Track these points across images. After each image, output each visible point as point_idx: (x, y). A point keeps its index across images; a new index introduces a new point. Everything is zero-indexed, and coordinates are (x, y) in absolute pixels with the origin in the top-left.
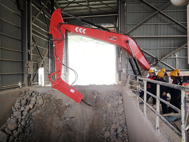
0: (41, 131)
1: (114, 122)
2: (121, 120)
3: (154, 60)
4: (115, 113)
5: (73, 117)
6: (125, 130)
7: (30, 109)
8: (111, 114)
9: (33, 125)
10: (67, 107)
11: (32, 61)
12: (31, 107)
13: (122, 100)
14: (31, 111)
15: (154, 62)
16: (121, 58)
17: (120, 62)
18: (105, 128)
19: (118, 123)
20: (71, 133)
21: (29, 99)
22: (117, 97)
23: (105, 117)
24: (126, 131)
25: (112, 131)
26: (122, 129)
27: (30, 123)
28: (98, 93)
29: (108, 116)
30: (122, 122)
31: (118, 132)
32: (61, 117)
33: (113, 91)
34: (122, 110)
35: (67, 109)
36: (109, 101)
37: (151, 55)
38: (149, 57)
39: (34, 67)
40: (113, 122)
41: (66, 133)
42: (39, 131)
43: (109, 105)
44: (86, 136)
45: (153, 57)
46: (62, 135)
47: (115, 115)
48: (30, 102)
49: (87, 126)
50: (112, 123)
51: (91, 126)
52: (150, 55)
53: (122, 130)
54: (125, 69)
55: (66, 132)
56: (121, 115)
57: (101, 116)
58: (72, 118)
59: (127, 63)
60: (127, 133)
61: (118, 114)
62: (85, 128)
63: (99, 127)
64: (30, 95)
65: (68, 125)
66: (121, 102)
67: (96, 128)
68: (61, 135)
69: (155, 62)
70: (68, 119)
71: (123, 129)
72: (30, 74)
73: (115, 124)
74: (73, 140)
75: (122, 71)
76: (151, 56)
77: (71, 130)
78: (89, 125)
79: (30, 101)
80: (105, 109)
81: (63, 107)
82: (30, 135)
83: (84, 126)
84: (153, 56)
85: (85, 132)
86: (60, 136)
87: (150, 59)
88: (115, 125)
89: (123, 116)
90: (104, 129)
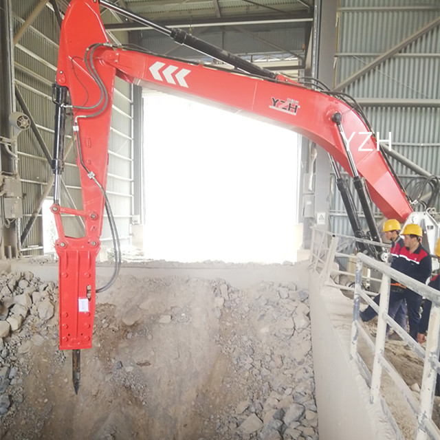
0: (46, 400)
1: (276, 385)
2: (300, 381)
3: (425, 186)
4: (282, 358)
5: (147, 364)
6: (309, 415)
7: (11, 332)
8: (268, 359)
9: (20, 381)
10: (129, 330)
11: (18, 176)
12: (15, 327)
13: (308, 315)
14: (14, 337)
15: (425, 193)
16: (314, 177)
17: (310, 188)
18: (248, 403)
19: (288, 391)
20: (137, 413)
21: (7, 301)
22: (291, 307)
23: (248, 367)
24: (313, 420)
25: (269, 415)
26: (302, 410)
27: (11, 375)
28: (230, 290)
29: (258, 364)
30: (300, 389)
31: (287, 420)
32: (110, 360)
33: (280, 285)
34: (306, 348)
35: (129, 336)
36: (263, 315)
37: (418, 167)
38: (409, 175)
39: (24, 195)
40: (272, 384)
41: (122, 412)
42: (41, 400)
43: (264, 330)
44: (185, 426)
45: (423, 177)
46: (110, 417)
47: (280, 362)
48: (12, 310)
49: (190, 394)
50: (271, 388)
51: (203, 395)
52: (413, 169)
53: (299, 413)
54: (324, 214)
55: (123, 409)
56: (300, 363)
57: (236, 363)
58: (144, 364)
59: (333, 192)
60: (314, 424)
61: (289, 361)
62: (183, 398)
63: (228, 399)
64: (12, 288)
65: (128, 388)
66: (301, 322)
67: (218, 400)
68: (107, 417)
69: (430, 194)
70: (129, 369)
71: (304, 411)
72: (10, 220)
73: (279, 393)
74: (142, 434)
75: (313, 219)
76: (417, 172)
77: (137, 403)
78: (197, 391)
79: (12, 306)
80: (250, 343)
81: (117, 329)
82: (10, 412)
83: (181, 392)
84: (423, 170)
85: (182, 411)
86: (103, 420)
87: (413, 183)
88: (278, 397)
89: (306, 367)
90: (242, 407)
